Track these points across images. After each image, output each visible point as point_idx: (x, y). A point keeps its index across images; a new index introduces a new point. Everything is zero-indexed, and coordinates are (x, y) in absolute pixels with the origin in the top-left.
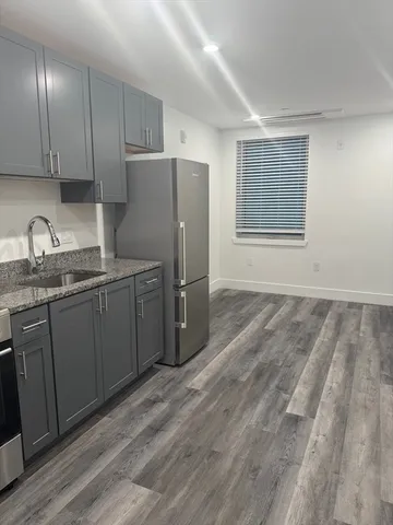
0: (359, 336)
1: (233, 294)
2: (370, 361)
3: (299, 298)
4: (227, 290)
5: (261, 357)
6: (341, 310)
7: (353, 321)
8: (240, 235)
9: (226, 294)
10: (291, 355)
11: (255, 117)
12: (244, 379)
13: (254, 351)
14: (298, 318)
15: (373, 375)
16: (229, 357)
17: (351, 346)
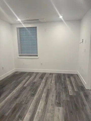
0: (51, 86)
1: (18, 73)
2: (53, 96)
3: (37, 72)
4: (17, 72)
5: (18, 100)
6: (47, 76)
7: (50, 80)
8: (20, 55)
9: (16, 74)
10: (29, 97)
11: (19, 20)
12: (7, 114)
13: (16, 98)
14: (35, 80)
15: (53, 103)
16: (6, 102)
17: (48, 90)
